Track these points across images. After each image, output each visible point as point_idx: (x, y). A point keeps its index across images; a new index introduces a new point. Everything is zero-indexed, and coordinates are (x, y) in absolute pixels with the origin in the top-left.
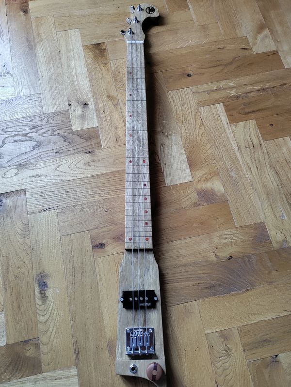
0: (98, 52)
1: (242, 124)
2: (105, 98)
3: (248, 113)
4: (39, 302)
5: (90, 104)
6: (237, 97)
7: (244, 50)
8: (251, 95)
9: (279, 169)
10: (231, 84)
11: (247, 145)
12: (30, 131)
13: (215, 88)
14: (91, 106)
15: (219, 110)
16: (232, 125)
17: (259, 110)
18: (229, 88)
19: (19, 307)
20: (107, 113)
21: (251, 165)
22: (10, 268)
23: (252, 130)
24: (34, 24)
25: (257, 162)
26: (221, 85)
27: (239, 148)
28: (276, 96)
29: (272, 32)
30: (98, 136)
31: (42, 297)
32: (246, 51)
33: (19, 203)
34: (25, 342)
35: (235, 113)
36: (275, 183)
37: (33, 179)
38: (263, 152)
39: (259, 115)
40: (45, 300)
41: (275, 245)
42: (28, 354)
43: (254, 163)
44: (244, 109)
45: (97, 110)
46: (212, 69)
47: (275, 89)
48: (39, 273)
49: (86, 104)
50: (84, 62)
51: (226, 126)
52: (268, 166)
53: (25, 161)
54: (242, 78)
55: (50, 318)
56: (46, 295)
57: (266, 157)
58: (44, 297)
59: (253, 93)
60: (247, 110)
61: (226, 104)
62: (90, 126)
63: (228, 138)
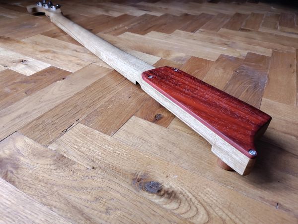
55: (208, 207)
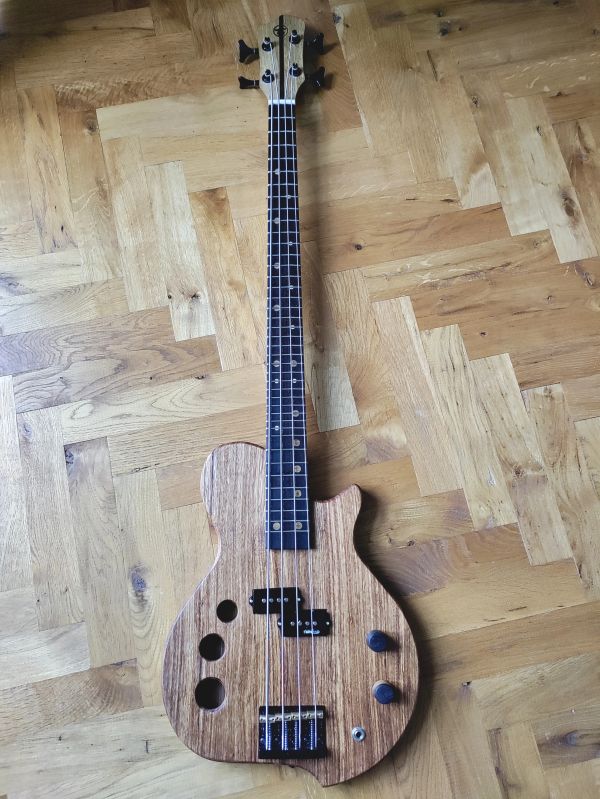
0: (213, 205)
1: (438, 331)
2: (225, 285)
3: (449, 313)
4: (135, 608)
5: (202, 296)
6: (433, 286)
7: (446, 204)
8: (455, 282)
9: (489, 407)
10: (425, 264)
11: (444, 367)
12: (111, 342)
13: (399, 270)
14: (204, 299)
15: (404, 307)
16: (424, 333)
17: (466, 308)
18: (421, 270)
19: (106, 616)
20: (228, 311)
21: (448, 400)
22: (91, 559)
23: (452, 342)
24: (106, 151)
25: (458, 394)
26: (409, 264)
27: (432, 371)
28: (493, 284)
29: (494, 170)
30: (215, 351)
31: (139, 601)
32: (451, 204)
33: (98, 459)
34: (117, 664)
35: (428, 312)
36: (482, 428)
37: (117, 421)
38: (467, 379)
39: (465, 316)
40: (143, 606)
41: (477, 525)
42: (122, 682)
43: (453, 396)
44: (441, 306)
45: (214, 306)
46: (395, 238)
47: (492, 272)
48: (132, 565)
49: (195, 296)
50: (191, 223)
51: (413, 334)
52: (474, 400)
53: (104, 391)
54: (442, 253)
56: (145, 598)
57: (472, 386)
58: (141, 600)
59: (457, 279)
60: (447, 309)
61: (414, 297)
62: (203, 334)
63: (416, 355)
